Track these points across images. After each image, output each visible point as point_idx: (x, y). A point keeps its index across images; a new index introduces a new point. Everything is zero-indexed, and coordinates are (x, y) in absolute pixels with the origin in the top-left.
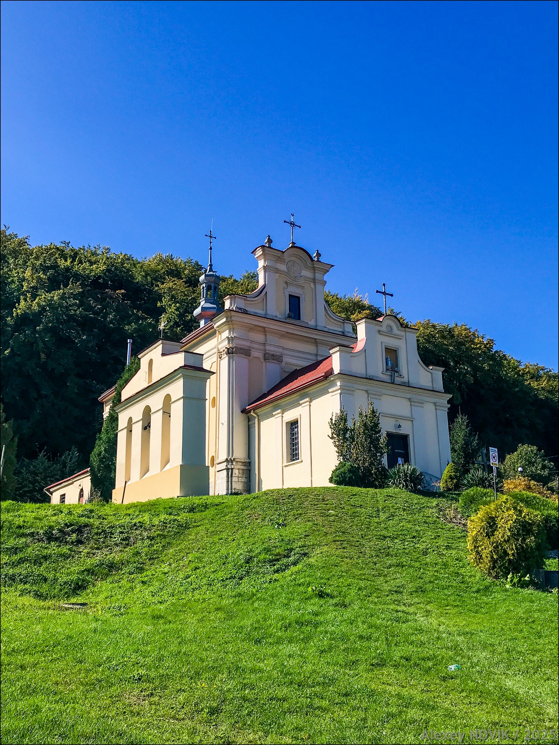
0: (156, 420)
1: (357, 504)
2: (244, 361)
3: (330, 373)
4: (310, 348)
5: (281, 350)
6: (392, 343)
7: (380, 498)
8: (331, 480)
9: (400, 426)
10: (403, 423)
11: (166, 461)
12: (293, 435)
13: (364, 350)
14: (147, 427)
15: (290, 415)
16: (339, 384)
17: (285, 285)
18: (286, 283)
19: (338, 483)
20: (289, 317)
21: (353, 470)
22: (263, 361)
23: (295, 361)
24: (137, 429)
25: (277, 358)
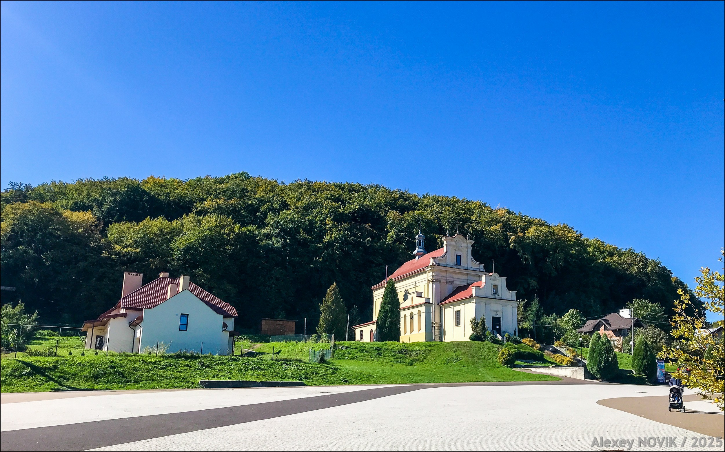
0: (416, 317)
1: (475, 347)
2: (438, 284)
3: (471, 296)
4: (465, 277)
5: (453, 279)
6: (495, 283)
7: (482, 345)
8: (469, 339)
9: (497, 315)
10: (498, 313)
11: (420, 330)
12: (458, 316)
13: (485, 287)
14: (412, 318)
15: (457, 308)
16: (474, 300)
17: (455, 251)
18: (455, 250)
19: (471, 340)
20: (456, 265)
21: (475, 336)
22: (446, 283)
23: (459, 283)
24: (408, 318)
25: (452, 282)
